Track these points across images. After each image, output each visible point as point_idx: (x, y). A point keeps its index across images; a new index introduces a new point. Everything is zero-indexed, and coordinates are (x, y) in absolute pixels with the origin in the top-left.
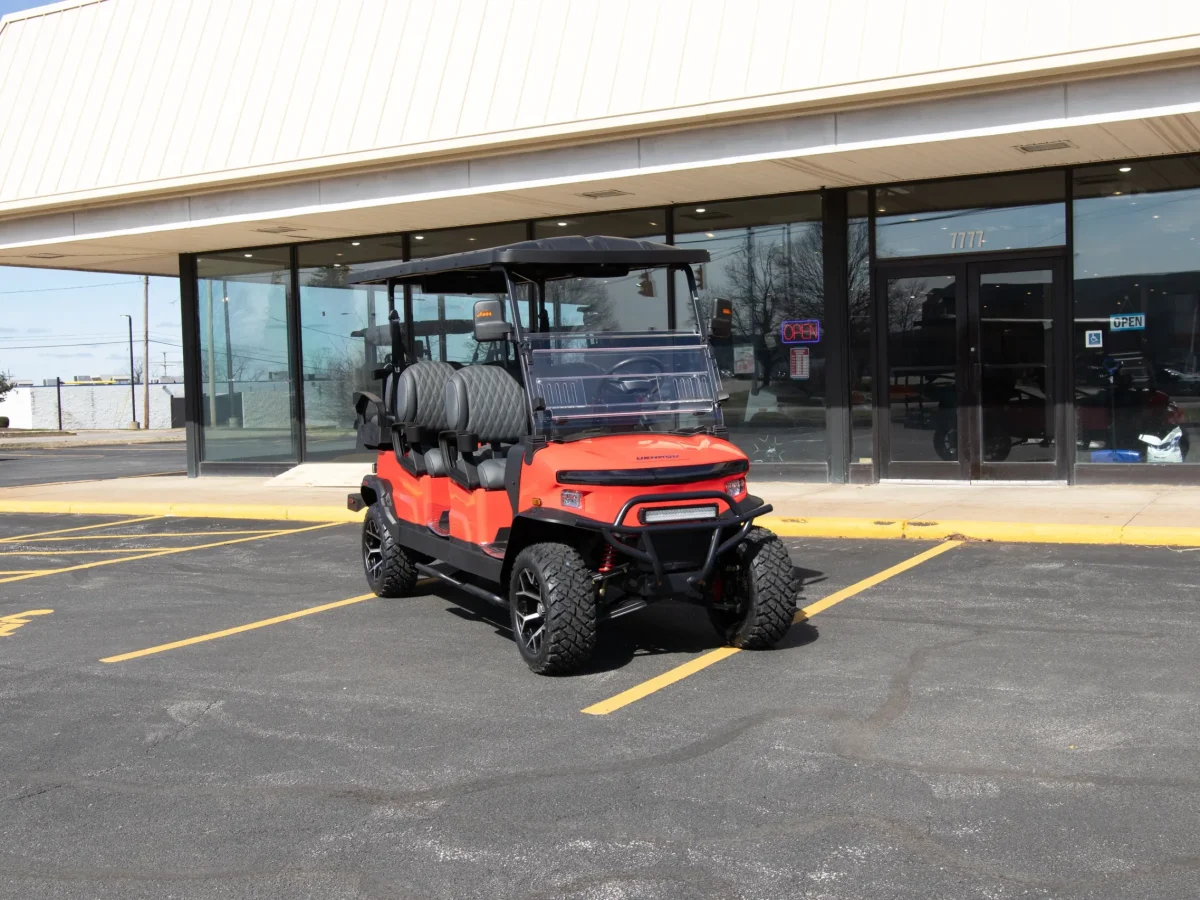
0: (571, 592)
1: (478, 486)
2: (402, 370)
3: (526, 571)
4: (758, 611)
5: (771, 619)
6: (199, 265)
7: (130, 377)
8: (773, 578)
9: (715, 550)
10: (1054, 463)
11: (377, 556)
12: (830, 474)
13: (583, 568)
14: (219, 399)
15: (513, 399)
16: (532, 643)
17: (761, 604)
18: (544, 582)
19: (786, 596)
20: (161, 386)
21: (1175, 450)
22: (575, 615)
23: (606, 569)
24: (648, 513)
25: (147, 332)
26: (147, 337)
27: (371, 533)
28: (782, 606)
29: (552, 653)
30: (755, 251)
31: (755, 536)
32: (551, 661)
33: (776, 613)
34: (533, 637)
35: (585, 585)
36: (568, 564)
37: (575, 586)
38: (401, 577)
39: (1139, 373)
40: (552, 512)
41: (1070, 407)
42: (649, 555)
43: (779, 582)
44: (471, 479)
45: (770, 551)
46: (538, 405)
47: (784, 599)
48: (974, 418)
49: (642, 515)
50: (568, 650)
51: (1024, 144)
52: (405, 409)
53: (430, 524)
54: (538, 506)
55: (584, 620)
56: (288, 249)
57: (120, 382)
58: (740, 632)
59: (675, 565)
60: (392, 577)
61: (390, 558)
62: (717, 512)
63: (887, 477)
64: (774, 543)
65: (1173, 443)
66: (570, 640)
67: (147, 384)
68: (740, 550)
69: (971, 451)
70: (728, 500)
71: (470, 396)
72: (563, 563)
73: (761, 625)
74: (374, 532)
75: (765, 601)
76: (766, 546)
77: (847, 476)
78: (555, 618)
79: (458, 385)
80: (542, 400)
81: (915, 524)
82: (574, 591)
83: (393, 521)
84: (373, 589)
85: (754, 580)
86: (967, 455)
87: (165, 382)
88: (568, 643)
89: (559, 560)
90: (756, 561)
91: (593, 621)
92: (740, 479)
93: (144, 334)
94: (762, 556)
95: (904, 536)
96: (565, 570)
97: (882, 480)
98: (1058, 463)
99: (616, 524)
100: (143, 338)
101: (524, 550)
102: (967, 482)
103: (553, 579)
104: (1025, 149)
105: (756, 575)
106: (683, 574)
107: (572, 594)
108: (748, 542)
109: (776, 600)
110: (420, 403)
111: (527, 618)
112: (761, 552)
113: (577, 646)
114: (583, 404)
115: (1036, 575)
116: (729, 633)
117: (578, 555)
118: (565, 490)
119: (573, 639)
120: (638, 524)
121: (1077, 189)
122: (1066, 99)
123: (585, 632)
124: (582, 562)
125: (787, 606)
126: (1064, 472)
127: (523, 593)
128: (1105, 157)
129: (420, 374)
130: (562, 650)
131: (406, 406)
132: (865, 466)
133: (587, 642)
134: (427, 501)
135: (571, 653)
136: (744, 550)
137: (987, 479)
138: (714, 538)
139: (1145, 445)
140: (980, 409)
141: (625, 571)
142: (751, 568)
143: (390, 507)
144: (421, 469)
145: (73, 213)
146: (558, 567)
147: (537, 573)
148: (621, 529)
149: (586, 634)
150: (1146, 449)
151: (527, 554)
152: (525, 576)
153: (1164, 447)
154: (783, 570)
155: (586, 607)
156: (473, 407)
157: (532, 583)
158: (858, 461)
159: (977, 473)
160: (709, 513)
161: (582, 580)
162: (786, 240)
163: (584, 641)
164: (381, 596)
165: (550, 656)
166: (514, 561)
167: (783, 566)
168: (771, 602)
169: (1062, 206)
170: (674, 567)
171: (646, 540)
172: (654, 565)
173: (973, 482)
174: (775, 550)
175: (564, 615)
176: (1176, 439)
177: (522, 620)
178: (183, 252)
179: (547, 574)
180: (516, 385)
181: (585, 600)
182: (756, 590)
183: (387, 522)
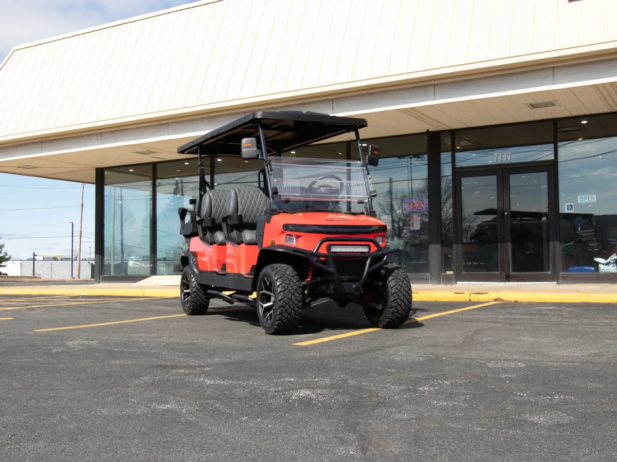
0: (289, 287)
1: (242, 242)
2: (204, 193)
3: (265, 278)
4: (391, 305)
5: (398, 310)
6: (106, 176)
7: (71, 257)
8: (400, 287)
9: (368, 269)
10: (550, 273)
11: (188, 294)
12: (431, 280)
13: (296, 275)
14: (116, 266)
15: (262, 203)
16: (267, 318)
17: (393, 301)
18: (275, 282)
19: (407, 298)
20: (87, 262)
21: (613, 266)
22: (291, 299)
23: (309, 280)
24: (332, 246)
25: (81, 232)
26: (81, 234)
27: (185, 281)
28: (404, 303)
29: (278, 321)
30: (394, 195)
31: (390, 266)
32: (278, 325)
33: (401, 307)
34: (268, 315)
35: (297, 284)
36: (288, 273)
37: (292, 284)
38: (200, 303)
39: (592, 241)
40: (281, 246)
41: (557, 243)
42: (332, 269)
43: (403, 290)
44: (238, 239)
45: (398, 274)
46: (274, 190)
47: (406, 300)
48: (507, 250)
49: (329, 247)
50: (287, 319)
51: (533, 102)
52: (205, 212)
53: (216, 270)
54: (273, 244)
55: (296, 302)
56: (151, 165)
57: (66, 259)
58: (381, 318)
59: (346, 278)
60: (195, 303)
61: (194, 292)
62: (370, 250)
63: (461, 281)
64: (400, 270)
65: (612, 262)
66: (288, 313)
67: (80, 260)
68: (382, 273)
69: (505, 266)
70: (376, 244)
71: (239, 200)
72: (285, 272)
73: (393, 313)
74: (187, 280)
75: (395, 300)
76: (396, 271)
77: (440, 280)
78: (280, 301)
79: (233, 193)
80: (276, 189)
81: (476, 294)
82: (291, 286)
83: (197, 272)
84: (185, 311)
85: (389, 289)
86: (503, 269)
87: (89, 260)
88: (287, 315)
89: (284, 271)
90: (390, 278)
91: (301, 304)
92: (382, 236)
93: (80, 232)
94: (394, 276)
95: (470, 300)
96: (286, 275)
97: (458, 283)
98: (552, 272)
99: (315, 251)
100: (79, 235)
101: (265, 268)
102: (503, 283)
103: (279, 280)
104: (533, 106)
105: (390, 286)
106: (351, 283)
107: (290, 288)
108: (387, 269)
109: (401, 300)
110: (213, 210)
111: (265, 305)
112: (393, 274)
113: (292, 317)
114: (299, 193)
115: (540, 310)
116: (375, 320)
117: (293, 270)
118: (287, 235)
119: (290, 313)
120: (326, 253)
121: (560, 136)
122: (553, 75)
123: (296, 309)
124: (296, 273)
125: (407, 303)
126: (554, 278)
127: (264, 291)
128: (574, 114)
129: (214, 195)
130: (283, 318)
131: (206, 211)
132: (449, 275)
133: (298, 315)
134: (215, 258)
135: (288, 321)
136: (384, 273)
137: (514, 282)
138: (368, 263)
139: (598, 263)
140: (510, 245)
141: (319, 280)
142: (388, 282)
143: (195, 265)
144: (212, 241)
145: (42, 142)
146: (282, 274)
147: (271, 278)
148: (317, 255)
149: (297, 311)
150: (598, 266)
151: (267, 269)
152: (265, 282)
153: (607, 264)
154: (405, 283)
155: (297, 295)
156: (241, 205)
157: (268, 284)
158: (446, 273)
159: (508, 278)
160: (365, 250)
161: (295, 281)
162: (410, 187)
163: (296, 315)
164: (189, 314)
165: (277, 322)
166: (259, 275)
167: (405, 281)
168: (398, 301)
169: (552, 146)
170: (346, 279)
171: (331, 261)
172: (335, 275)
173: (506, 283)
174: (400, 273)
175: (285, 299)
176: (614, 260)
177: (262, 306)
178: (98, 167)
179: (276, 277)
180: (264, 196)
181: (297, 292)
182: (390, 294)
183: (193, 273)
